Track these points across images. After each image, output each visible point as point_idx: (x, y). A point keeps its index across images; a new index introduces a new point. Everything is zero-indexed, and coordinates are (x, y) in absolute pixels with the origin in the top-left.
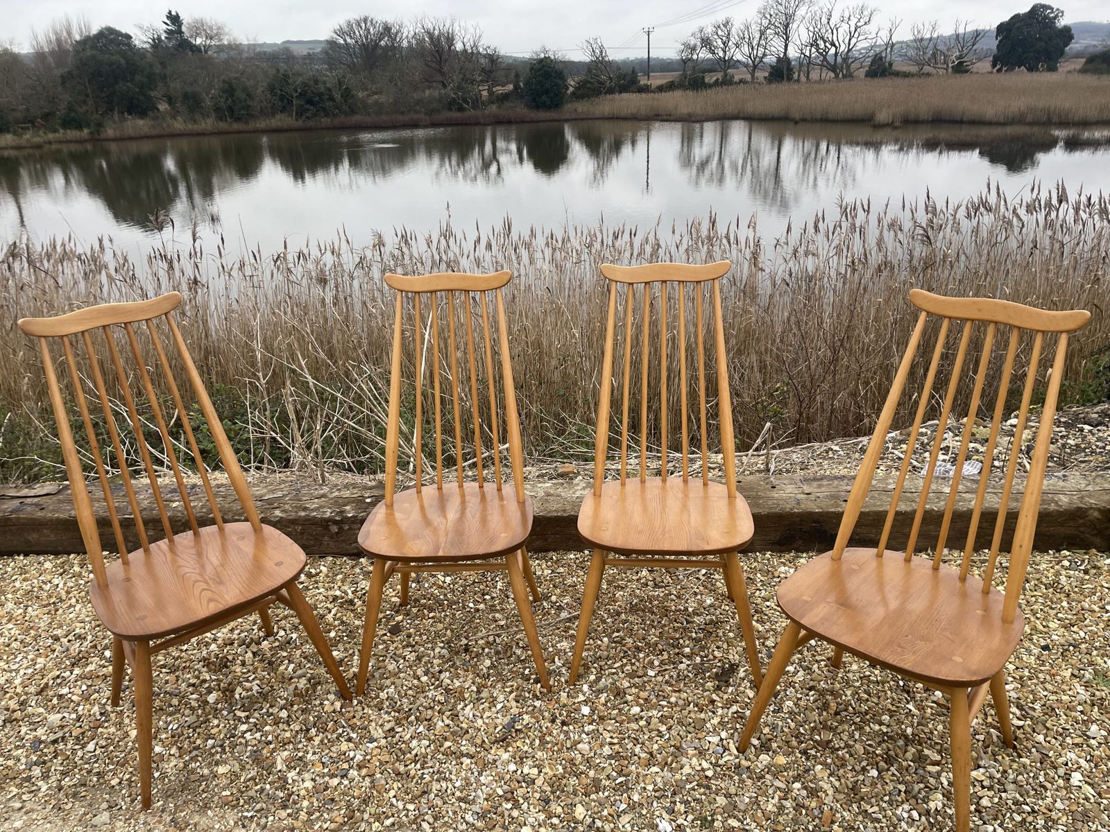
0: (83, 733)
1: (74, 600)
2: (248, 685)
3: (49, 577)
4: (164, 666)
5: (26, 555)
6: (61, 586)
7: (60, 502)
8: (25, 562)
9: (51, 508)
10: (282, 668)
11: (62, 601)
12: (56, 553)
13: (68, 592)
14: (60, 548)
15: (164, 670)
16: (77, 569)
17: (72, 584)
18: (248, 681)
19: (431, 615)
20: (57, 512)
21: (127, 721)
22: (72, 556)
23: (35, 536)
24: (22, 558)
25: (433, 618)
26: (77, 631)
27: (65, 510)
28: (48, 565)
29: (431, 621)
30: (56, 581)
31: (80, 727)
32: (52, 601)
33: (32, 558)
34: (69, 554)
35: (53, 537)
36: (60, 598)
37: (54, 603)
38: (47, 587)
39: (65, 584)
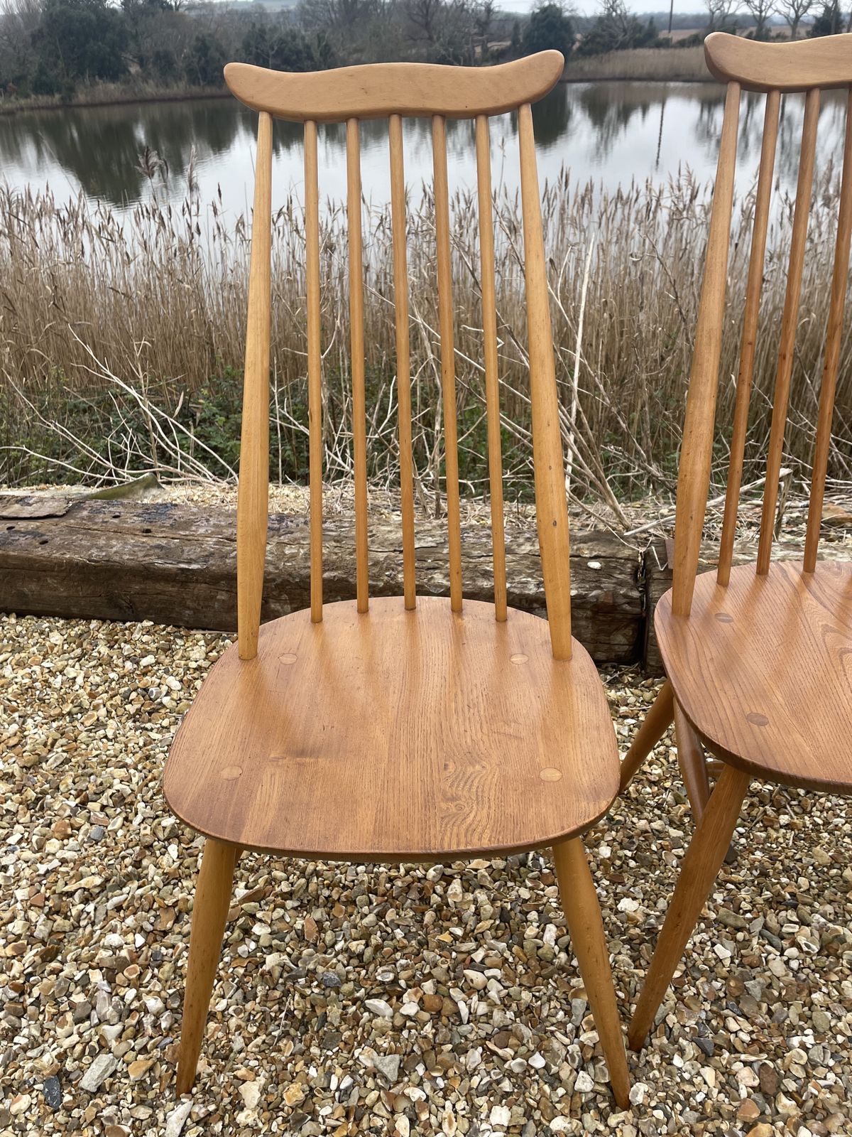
0: (151, 1069)
1: (103, 711)
2: (475, 976)
3: (60, 664)
4: (289, 895)
5: (20, 615)
6: (80, 680)
7: (72, 530)
8: (19, 628)
9: (57, 541)
10: (531, 931)
11: (83, 710)
12: (68, 617)
13: (92, 696)
14: (75, 610)
15: (289, 904)
16: (104, 649)
17: (98, 679)
18: (472, 965)
19: (784, 819)
20: (69, 550)
21: (238, 1043)
22: (94, 624)
23: (33, 586)
24: (13, 621)
25: (788, 826)
26: (117, 786)
27: (81, 546)
28: (56, 638)
29: (790, 835)
30: (71, 672)
31: (144, 1050)
32: (67, 708)
33: (29, 621)
34: (88, 619)
35: (62, 592)
36: (80, 705)
37: (69, 713)
38: (57, 682)
39: (86, 677)
